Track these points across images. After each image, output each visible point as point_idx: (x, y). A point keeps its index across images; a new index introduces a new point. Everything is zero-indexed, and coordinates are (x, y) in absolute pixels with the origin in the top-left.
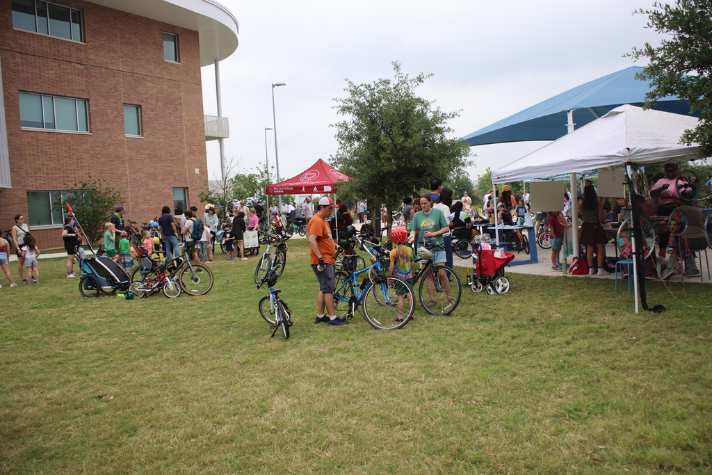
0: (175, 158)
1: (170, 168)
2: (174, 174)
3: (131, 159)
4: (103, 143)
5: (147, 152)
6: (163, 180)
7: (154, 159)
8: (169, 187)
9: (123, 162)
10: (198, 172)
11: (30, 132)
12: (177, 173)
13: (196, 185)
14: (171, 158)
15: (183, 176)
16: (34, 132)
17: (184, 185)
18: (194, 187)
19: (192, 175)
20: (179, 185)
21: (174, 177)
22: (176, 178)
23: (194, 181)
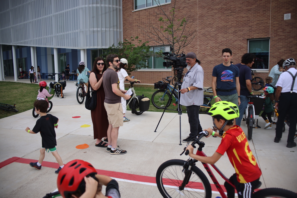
0: (254, 6)
1: (244, 19)
2: (251, 24)
3: (202, 16)
4: (179, 8)
5: (218, 7)
6: (235, 32)
7: (226, 12)
8: (241, 39)
9: (194, 20)
10: (290, 18)
11: (136, 12)
12: (255, 23)
13: (284, 34)
14: (247, 8)
15: (264, 25)
16: (138, 12)
17: (263, 36)
18: (280, 37)
19: (278, 22)
20: (255, 36)
21: (250, 28)
22: (253, 29)
23: (281, 30)
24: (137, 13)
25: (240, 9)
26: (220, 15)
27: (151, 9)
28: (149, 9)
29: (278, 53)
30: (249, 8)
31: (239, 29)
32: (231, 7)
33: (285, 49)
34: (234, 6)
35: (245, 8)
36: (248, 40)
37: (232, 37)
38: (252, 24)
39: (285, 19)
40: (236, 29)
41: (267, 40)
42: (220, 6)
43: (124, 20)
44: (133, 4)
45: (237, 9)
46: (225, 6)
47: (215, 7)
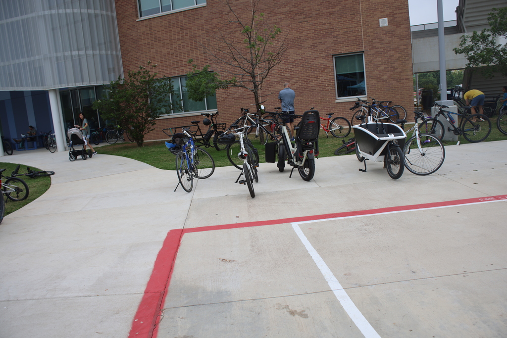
0: (337, 8)
1: (326, 26)
2: (335, 34)
6: (314, 46)
7: (297, 17)
8: (324, 55)
10: (387, 24)
11: (144, 21)
12: (342, 32)
13: (382, 46)
14: (328, 11)
15: (354, 34)
16: (148, 21)
17: (354, 49)
18: (377, 50)
19: (372, 30)
20: (344, 50)
21: (335, 39)
22: (339, 40)
23: (378, 41)
24: (145, 23)
25: (317, 12)
26: (289, 22)
27: (171, 15)
28: (167, 16)
29: (378, 72)
30: (331, 10)
31: (320, 41)
32: (305, 9)
33: (386, 66)
34: (309, 8)
35: (325, 11)
36: (333, 55)
37: (310, 53)
38: (338, 33)
39: (381, 25)
40: (315, 41)
41: (360, 55)
42: (288, 9)
43: (122, 35)
44: (136, 7)
45: (314, 13)
46: (296, 9)
47: (279, 10)
